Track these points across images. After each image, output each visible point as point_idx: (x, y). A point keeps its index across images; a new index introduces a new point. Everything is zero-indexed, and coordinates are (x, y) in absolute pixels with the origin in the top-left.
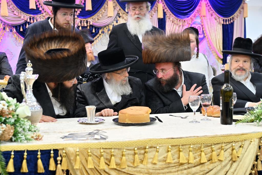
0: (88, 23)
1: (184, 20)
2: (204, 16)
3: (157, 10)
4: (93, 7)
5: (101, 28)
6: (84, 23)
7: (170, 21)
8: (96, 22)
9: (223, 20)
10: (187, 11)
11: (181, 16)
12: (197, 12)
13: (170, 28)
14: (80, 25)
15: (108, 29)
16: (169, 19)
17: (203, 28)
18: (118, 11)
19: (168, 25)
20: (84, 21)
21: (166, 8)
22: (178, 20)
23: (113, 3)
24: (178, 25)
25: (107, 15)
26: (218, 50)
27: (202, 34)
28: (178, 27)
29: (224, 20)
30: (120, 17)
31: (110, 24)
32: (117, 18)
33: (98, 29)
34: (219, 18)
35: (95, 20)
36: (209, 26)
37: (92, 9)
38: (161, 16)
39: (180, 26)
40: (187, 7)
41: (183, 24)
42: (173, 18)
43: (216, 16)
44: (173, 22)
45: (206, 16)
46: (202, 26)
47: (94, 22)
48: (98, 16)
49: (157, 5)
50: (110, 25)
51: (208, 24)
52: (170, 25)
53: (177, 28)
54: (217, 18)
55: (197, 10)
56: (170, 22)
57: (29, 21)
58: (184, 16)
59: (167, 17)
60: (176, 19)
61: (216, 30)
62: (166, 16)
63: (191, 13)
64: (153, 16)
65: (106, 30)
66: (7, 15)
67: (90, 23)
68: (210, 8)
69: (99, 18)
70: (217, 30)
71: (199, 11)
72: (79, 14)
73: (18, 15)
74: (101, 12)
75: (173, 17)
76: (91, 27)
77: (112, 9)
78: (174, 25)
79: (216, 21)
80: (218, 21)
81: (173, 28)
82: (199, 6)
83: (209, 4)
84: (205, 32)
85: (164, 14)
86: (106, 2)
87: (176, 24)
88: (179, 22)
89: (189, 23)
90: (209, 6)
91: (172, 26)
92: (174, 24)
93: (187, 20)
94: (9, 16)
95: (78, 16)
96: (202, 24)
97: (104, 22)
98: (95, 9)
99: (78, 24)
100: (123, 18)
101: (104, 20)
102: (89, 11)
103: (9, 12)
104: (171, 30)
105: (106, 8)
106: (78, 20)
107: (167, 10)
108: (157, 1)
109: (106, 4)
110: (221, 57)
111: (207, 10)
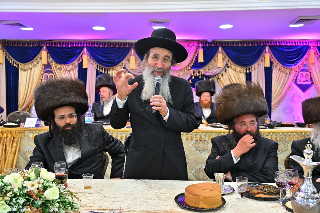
0: (200, 73)
2: (312, 64)
3: (264, 60)
4: (204, 60)
5: (211, 77)
6: (196, 73)
7: (276, 69)
8: (207, 72)
10: (294, 60)
11: (288, 64)
12: (305, 60)
13: (276, 75)
14: (193, 74)
16: (276, 67)
17: (311, 75)
18: (227, 62)
19: (275, 73)
20: (196, 71)
21: (273, 58)
22: (285, 68)
23: (223, 55)
24: (284, 72)
25: (217, 66)
27: (310, 80)
28: (285, 74)
30: (228, 67)
31: (219, 73)
32: (225, 68)
33: (208, 77)
36: (318, 73)
37: (204, 61)
38: (268, 65)
39: (287, 73)
40: (295, 56)
41: (289, 72)
44: (279, 70)
45: (314, 64)
46: (310, 73)
47: (205, 72)
48: (208, 67)
49: (264, 56)
50: (219, 75)
51: (316, 71)
52: (276, 73)
55: (305, 59)
56: (277, 70)
58: (291, 65)
59: (274, 65)
60: (282, 68)
62: (273, 65)
63: (298, 61)
64: (260, 65)
65: (216, 78)
67: (201, 73)
69: (210, 69)
71: (307, 59)
72: (192, 65)
74: (211, 64)
75: (280, 65)
76: (202, 76)
77: (222, 60)
78: (280, 73)
81: (280, 76)
82: (307, 54)
83: (318, 52)
84: (313, 79)
85: (271, 63)
86: (216, 55)
88: (286, 70)
89: (296, 70)
90: (318, 54)
91: (279, 74)
92: (281, 72)
93: (294, 68)
94: (136, 69)
95: (192, 68)
96: (311, 71)
97: (214, 72)
98: (206, 61)
99: (191, 74)
100: (231, 68)
101: (214, 70)
102: (201, 63)
103: (136, 66)
104: (278, 77)
105: (216, 60)
106: (192, 71)
107: (274, 60)
108: (264, 51)
109: (216, 56)
111: (316, 58)
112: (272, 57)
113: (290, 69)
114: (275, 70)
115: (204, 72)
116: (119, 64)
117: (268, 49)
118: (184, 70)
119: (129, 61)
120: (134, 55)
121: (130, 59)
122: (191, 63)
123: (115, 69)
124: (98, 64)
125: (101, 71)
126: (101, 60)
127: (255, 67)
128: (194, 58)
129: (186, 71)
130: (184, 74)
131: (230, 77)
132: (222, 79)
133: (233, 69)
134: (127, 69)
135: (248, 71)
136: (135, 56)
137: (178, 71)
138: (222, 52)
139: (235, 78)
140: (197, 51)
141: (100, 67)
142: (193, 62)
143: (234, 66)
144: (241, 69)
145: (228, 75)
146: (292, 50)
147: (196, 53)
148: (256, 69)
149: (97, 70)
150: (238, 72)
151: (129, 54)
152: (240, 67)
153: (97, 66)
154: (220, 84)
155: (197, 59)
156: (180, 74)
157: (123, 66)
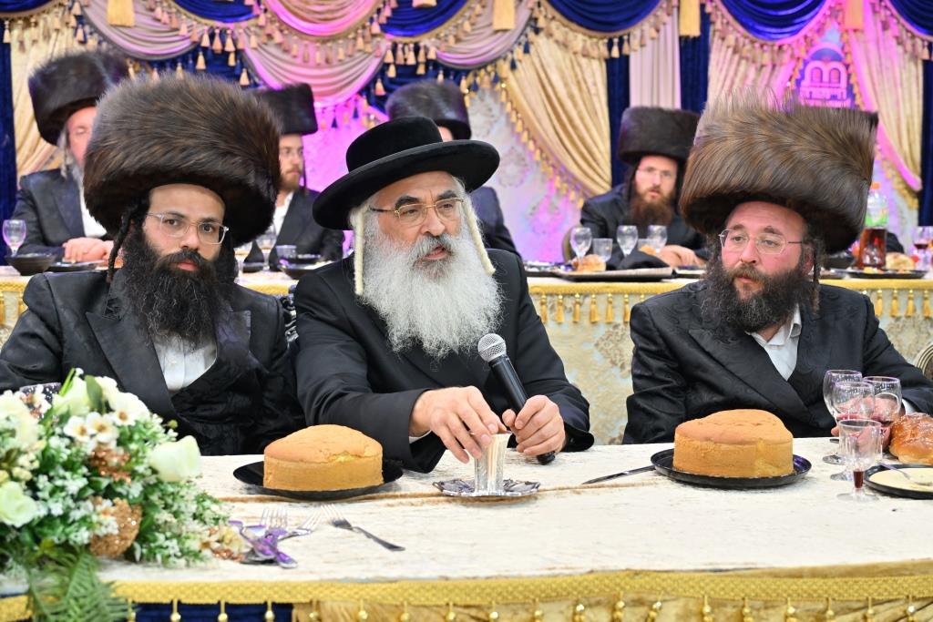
0: (422, 52)
1: (778, 43)
2: (855, 31)
3: (679, 8)
5: (467, 72)
6: (404, 53)
7: (724, 49)
8: (450, 50)
9: (926, 44)
10: (790, 12)
11: (768, 30)
12: (828, 13)
13: (724, 72)
14: (389, 58)
15: (493, 74)
16: (723, 39)
17: (849, 76)
18: (532, 9)
19: (717, 64)
20: (405, 44)
21: (712, 1)
22: (757, 45)
24: (754, 62)
25: (491, 25)
26: (905, 159)
27: (845, 96)
28: (756, 69)
29: (930, 46)
30: (537, 31)
31: (499, 58)
32: (526, 36)
33: (455, 73)
34: (913, 37)
35: (446, 44)
36: (874, 69)
37: (438, 1)
38: (693, 29)
39: (762, 66)
41: (773, 60)
42: (739, 35)
43: (900, 32)
44: (735, 51)
45: (862, 31)
46: (847, 66)
47: (443, 48)
48: (456, 27)
50: (501, 63)
51: (868, 61)
52: (724, 63)
53: (752, 73)
54: (905, 36)
55: (830, 8)
56: (726, 52)
57: (206, 42)
58: (779, 30)
59: (715, 31)
60: (747, 41)
61: (898, 82)
62: (712, 28)
63: (807, 17)
64: (662, 28)
65: (486, 79)
66: (131, 22)
67: (426, 54)
69: (462, 36)
70: (902, 84)
71: (838, 11)
72: (388, 18)
73: (168, 21)
74: (467, 14)
75: (739, 32)
76: (431, 68)
77: (511, 1)
78: (739, 64)
79: (900, 49)
80: (909, 47)
81: (736, 74)
84: (856, 90)
85: (705, 20)
87: (747, 59)
88: (758, 51)
89: (797, 54)
91: (734, 66)
92: (741, 58)
93: (790, 45)
94: (135, 26)
95: (386, 28)
96: (848, 59)
97: (480, 48)
98: (446, 2)
99: (384, 58)
100: (550, 35)
101: (481, 40)
102: (423, 9)
103: (136, 12)
104: (728, 83)
106: (385, 43)
107: (717, 8)
110: (917, 183)
111: (869, 7)
113: (776, 48)
114: (720, 50)
115: (438, 48)
118: (351, 36)
122: (381, 6)
127: (642, 37)
129: (360, 41)
130: (350, 56)
131: (543, 76)
132: (512, 82)
133: (557, 42)
134: (92, 25)
135: (615, 53)
137: (328, 41)
139: (563, 77)
142: (389, 1)
143: (559, 27)
144: (589, 42)
145: (538, 65)
148: (649, 42)
150: (575, 53)
152: (584, 34)
154: (502, 105)
156: (337, 53)
157: (77, 10)
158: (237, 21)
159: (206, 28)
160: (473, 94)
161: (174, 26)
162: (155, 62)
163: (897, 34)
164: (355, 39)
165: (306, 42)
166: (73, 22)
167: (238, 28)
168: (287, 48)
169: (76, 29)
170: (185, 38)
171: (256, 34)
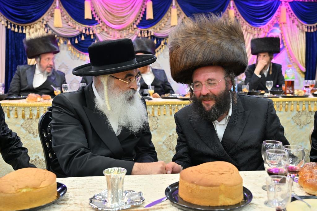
0: (149, 33)
1: (259, 28)
2: (284, 23)
4: (154, 16)
5: (163, 39)
6: (144, 34)
8: (158, 32)
9: (306, 27)
10: (263, 18)
11: (256, 24)
12: (275, 18)
14: (139, 35)
17: (282, 37)
18: (183, 19)
20: (144, 31)
22: (253, 29)
23: (177, 10)
24: (252, 34)
25: (170, 24)
26: (300, 62)
29: (308, 28)
33: (160, 39)
34: (302, 25)
35: (156, 31)
36: (290, 35)
39: (255, 35)
40: (263, 13)
41: (258, 33)
42: (247, 26)
43: (298, 23)
44: (246, 31)
45: (286, 23)
46: (281, 34)
48: (160, 25)
49: (228, 12)
51: (288, 32)
53: (251, 37)
54: (299, 24)
57: (84, 32)
58: (260, 24)
60: (250, 27)
63: (268, 19)
66: (61, 26)
67: (151, 34)
68: (292, 14)
69: (161, 28)
70: (299, 39)
71: (278, 18)
72: (139, 23)
73: (72, 25)
74: (163, 21)
77: (176, 17)
78: (247, 34)
79: (298, 29)
80: (301, 28)
82: (278, 11)
83: (290, 9)
84: (284, 41)
86: (169, 10)
87: (250, 33)
89: (265, 31)
90: (290, 11)
93: (263, 28)
94: (63, 27)
95: (138, 26)
97: (167, 31)
98: (156, 18)
99: (138, 35)
101: (167, 29)
102: (150, 20)
103: (63, 23)
105: (169, 16)
106: (138, 31)
107: (240, 17)
108: (228, 6)
109: (169, 12)
110: (304, 70)
111: (288, 16)
112: (237, 14)
113: (259, 29)
115: (154, 32)
116: (39, 20)
117: (233, 4)
119: (52, 15)
120: (59, 8)
121: (54, 14)
122: (137, 19)
123: (33, 27)
124: (9, 20)
125: (13, 29)
126: (11, 14)
128: (140, 13)
129: (130, 30)
130: (128, 35)
134: (50, 27)
136: (61, 10)
137: (121, 30)
138: (176, 6)
140: (144, 4)
141: (11, 24)
142: (139, 18)
146: (261, 5)
147: (143, 7)
149: (7, 27)
151: (52, 6)
153: (7, 22)
155: (145, 14)
156: (124, 34)
157: (45, 23)
158: (93, 25)
159: (84, 27)
160: (165, 45)
161: (74, 27)
162: (69, 38)
163: (297, 24)
164: (129, 30)
165: (114, 31)
166: (44, 26)
167: (94, 27)
168: (108, 33)
169: (45, 28)
170: (78, 31)
171: (99, 29)
